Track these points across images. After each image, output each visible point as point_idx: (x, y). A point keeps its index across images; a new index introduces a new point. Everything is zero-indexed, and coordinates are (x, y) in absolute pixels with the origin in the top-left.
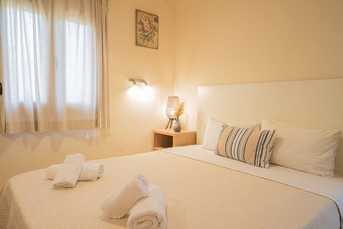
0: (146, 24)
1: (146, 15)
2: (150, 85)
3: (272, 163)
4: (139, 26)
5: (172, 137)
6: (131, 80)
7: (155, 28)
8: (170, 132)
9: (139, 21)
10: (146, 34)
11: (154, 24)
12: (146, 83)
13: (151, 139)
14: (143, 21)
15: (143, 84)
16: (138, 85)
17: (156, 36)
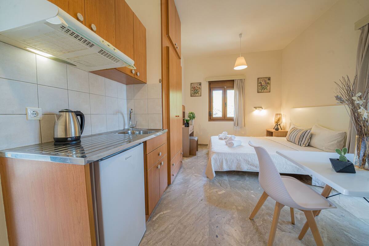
0: (263, 83)
1: (263, 79)
2: (264, 109)
3: (309, 145)
4: (259, 85)
5: (273, 132)
6: (255, 108)
7: (268, 83)
8: (273, 130)
9: (259, 82)
10: (263, 87)
11: (268, 81)
12: (262, 109)
13: (265, 133)
14: (261, 82)
15: (261, 109)
16: (258, 109)
17: (269, 86)
